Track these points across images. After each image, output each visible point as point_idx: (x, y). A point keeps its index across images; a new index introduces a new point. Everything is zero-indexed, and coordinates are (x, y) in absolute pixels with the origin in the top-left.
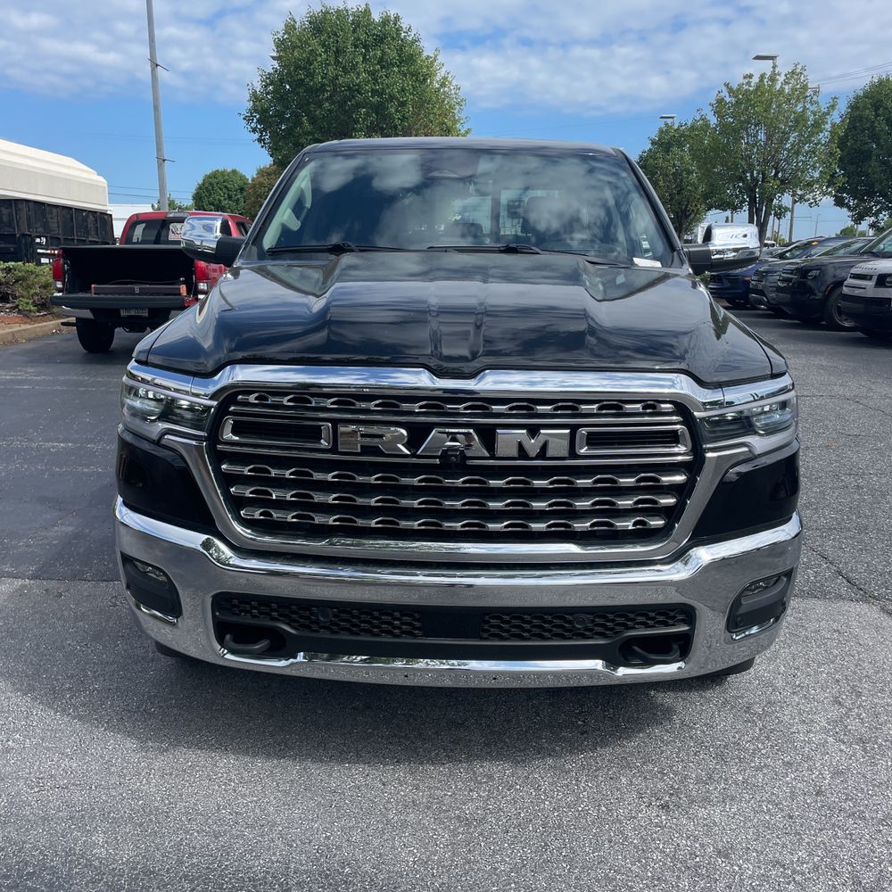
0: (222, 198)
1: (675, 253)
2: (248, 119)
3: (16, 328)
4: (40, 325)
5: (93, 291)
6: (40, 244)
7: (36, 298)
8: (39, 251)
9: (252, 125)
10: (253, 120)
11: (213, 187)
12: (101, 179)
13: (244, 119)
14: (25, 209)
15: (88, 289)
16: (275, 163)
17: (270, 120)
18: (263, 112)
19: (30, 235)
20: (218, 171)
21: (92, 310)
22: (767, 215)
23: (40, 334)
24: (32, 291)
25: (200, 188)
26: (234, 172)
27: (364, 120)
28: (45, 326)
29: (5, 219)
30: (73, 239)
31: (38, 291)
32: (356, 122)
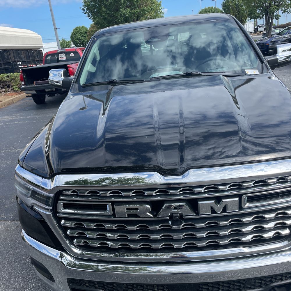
0: (80, 37)
1: (263, 64)
2: (83, 9)
3: (13, 97)
4: (21, 95)
5: (34, 84)
6: (19, 64)
7: (19, 85)
8: (19, 67)
9: (85, 11)
10: (85, 9)
11: (76, 33)
12: (39, 36)
13: (82, 9)
14: (12, 53)
15: (33, 83)
16: (94, 23)
17: (91, 8)
18: (88, 6)
19: (15, 62)
20: (77, 27)
21: (36, 91)
22: (272, 19)
23: (22, 98)
24: (17, 83)
25: (72, 34)
26: (83, 27)
27: (123, 4)
28: (23, 95)
29: (6, 57)
30: (30, 61)
31: (19, 83)
32: (121, 5)
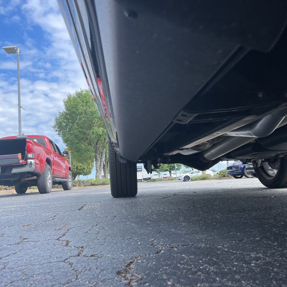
10: (56, 127)
13: (53, 127)
